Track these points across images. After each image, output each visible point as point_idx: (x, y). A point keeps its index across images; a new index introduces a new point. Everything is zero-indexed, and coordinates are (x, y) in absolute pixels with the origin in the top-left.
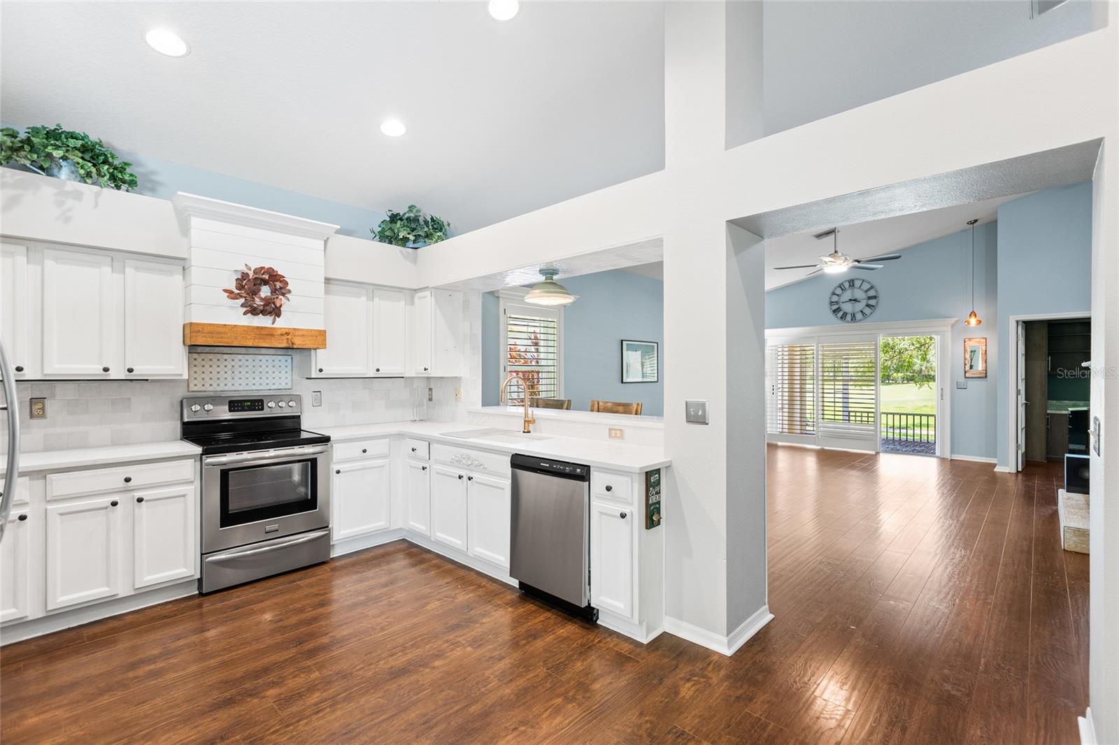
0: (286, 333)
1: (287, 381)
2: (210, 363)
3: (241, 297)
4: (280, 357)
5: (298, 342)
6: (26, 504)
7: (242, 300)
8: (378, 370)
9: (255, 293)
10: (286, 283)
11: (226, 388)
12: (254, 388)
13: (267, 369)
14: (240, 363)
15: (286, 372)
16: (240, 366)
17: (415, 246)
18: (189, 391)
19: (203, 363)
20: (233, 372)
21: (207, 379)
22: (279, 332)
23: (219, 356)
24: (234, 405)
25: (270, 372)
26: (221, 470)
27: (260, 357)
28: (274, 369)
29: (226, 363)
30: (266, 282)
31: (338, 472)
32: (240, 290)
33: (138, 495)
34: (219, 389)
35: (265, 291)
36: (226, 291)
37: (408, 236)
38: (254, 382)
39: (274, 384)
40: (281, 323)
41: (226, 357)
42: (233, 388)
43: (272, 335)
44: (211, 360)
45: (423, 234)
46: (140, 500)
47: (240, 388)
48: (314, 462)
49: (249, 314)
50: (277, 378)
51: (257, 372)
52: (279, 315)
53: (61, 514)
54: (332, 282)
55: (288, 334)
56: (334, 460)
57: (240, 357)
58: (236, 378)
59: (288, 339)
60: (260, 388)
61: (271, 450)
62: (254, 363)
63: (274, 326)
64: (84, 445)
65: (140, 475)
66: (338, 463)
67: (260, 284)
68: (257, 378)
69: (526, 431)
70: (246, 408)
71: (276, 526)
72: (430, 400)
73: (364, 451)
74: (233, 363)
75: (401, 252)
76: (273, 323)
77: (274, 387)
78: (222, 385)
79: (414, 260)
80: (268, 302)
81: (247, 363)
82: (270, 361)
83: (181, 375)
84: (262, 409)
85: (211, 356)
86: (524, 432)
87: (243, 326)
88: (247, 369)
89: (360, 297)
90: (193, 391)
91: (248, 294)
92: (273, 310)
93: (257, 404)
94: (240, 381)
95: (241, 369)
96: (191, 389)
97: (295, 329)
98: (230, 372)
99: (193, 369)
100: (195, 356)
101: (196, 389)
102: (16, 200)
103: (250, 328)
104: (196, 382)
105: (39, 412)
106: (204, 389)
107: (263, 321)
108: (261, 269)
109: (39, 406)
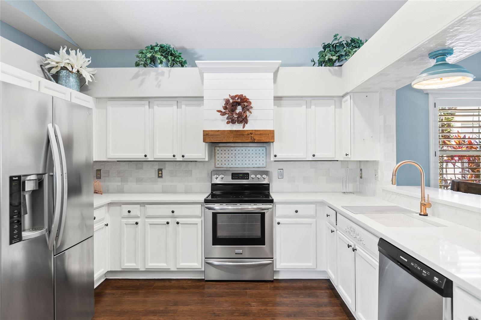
0: (251, 133)
1: (263, 162)
2: (225, 152)
3: (226, 113)
4: (259, 148)
5: (257, 138)
6: (138, 217)
7: (227, 115)
8: (314, 156)
9: (233, 110)
10: (250, 103)
11: (232, 166)
12: (246, 166)
13: (253, 156)
14: (239, 152)
15: (263, 157)
16: (239, 154)
17: (340, 64)
18: (215, 167)
19: (222, 152)
20: (235, 157)
21: (223, 161)
22: (246, 133)
23: (229, 148)
24: (235, 176)
25: (254, 157)
26: (213, 213)
27: (249, 148)
28: (256, 155)
29: (232, 152)
30: (239, 104)
31: (279, 223)
32: (225, 110)
33: (178, 220)
34: (229, 166)
35: (239, 109)
36: (218, 111)
37: (331, 57)
38: (246, 162)
39: (256, 164)
40: (248, 127)
41: (232, 148)
42: (235, 166)
43: (243, 135)
44: (225, 150)
45: (343, 53)
46: (178, 223)
47: (239, 166)
48: (263, 215)
49: (231, 124)
50: (258, 161)
51: (247, 157)
52: (247, 123)
53: (150, 224)
54: (283, 99)
55: (251, 134)
56: (277, 216)
57: (239, 148)
58: (237, 161)
59: (251, 137)
60: (249, 166)
62: (246, 152)
64: (175, 192)
65: (179, 210)
66: (280, 217)
67: (236, 105)
68: (247, 161)
69: (422, 213)
70: (240, 178)
71: (241, 251)
72: (361, 177)
73: (297, 212)
74: (235, 152)
75: (330, 70)
76: (243, 128)
77: (256, 166)
78: (230, 164)
79: (340, 75)
80: (240, 115)
81: (242, 152)
82: (254, 150)
83: (205, 159)
84: (248, 179)
85: (225, 148)
86: (420, 215)
87: (228, 130)
88: (242, 156)
89: (301, 107)
90: (217, 167)
91: (230, 112)
92: (243, 120)
93: (246, 176)
94: (239, 162)
95: (239, 155)
96: (216, 166)
97: (255, 131)
98: (234, 157)
99: (217, 156)
100: (218, 148)
101: (218, 166)
102: (142, 81)
103: (231, 132)
104: (218, 162)
105: (160, 175)
106: (222, 166)
107: (238, 127)
108: (236, 96)
109: (160, 172)
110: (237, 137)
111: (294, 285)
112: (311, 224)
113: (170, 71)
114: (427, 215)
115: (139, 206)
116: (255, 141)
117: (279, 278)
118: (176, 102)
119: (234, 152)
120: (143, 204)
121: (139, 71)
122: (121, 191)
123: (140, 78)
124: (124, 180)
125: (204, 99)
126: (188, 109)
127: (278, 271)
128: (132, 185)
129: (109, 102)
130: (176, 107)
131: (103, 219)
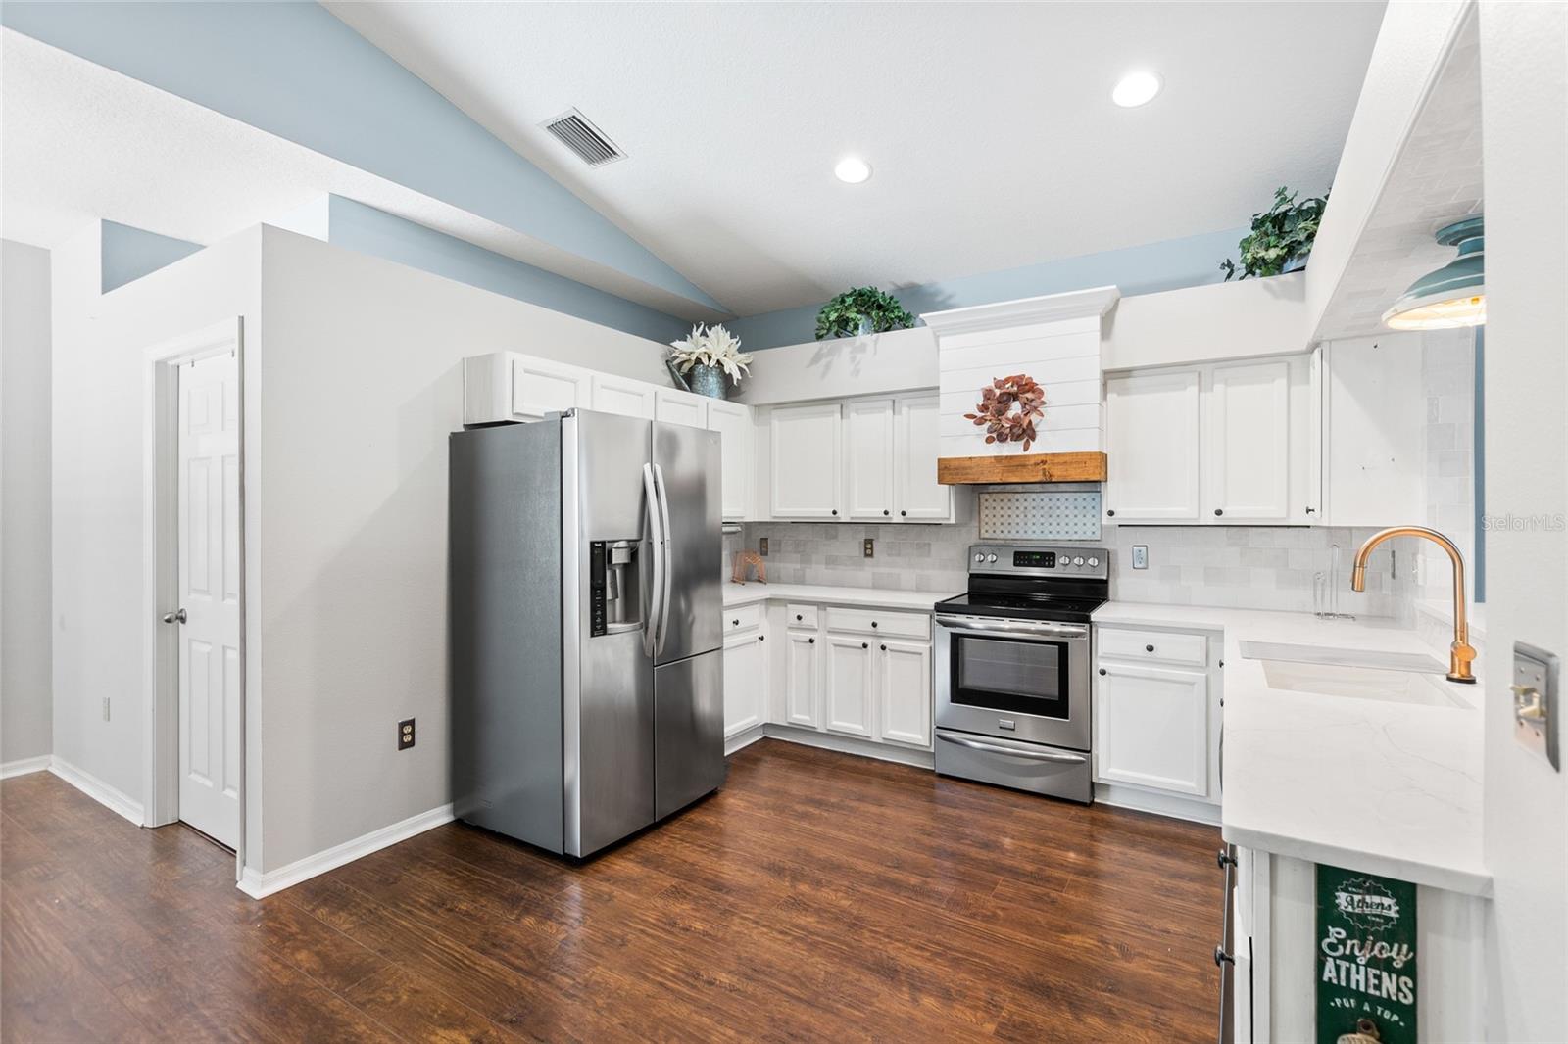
0: (1042, 462)
1: (1093, 529)
2: (1001, 504)
3: (986, 420)
4: (1085, 495)
5: (1058, 473)
6: (815, 630)
7: (988, 424)
8: (1219, 513)
9: (1000, 413)
10: (1041, 392)
11: (1018, 536)
12: (1050, 536)
13: (1067, 512)
14: (1034, 504)
15: (1093, 516)
16: (1034, 508)
17: (1300, 265)
18: (980, 538)
19: (994, 505)
20: (1026, 516)
21: (998, 524)
22: (1032, 462)
23: (1010, 496)
24: (1022, 558)
25: (1071, 516)
26: (952, 633)
27: (1059, 495)
28: (1076, 512)
29: (1017, 504)
30: (1015, 397)
31: (1103, 672)
32: (983, 412)
33: (884, 642)
34: (1010, 536)
35: (1015, 409)
36: (969, 416)
37: (1262, 253)
38: (1050, 528)
39: (1076, 532)
40: (1036, 448)
41: (1018, 496)
42: (1025, 536)
43: (1024, 466)
44: (1002, 501)
45: (1302, 237)
46: (883, 648)
47: (1034, 536)
48: (1063, 649)
49: (996, 442)
50: (1080, 524)
51: (1055, 516)
52: (1033, 439)
53: (836, 646)
54: (1135, 373)
55: (1044, 462)
56: (1100, 654)
57: (1034, 496)
58: (1030, 524)
59: (1044, 469)
60: (1058, 537)
61: (1007, 620)
62: (1050, 504)
63: (1027, 453)
64: (896, 588)
65: (888, 623)
66: (1107, 658)
67: (1009, 400)
68: (1055, 524)
69: (1456, 675)
70: (1034, 562)
71: (1010, 723)
73: (1150, 649)
74: (1026, 504)
75: (1267, 287)
76: (1026, 449)
77: (1076, 537)
78: (1014, 532)
79: (1300, 294)
80: (1016, 421)
81: (1042, 504)
82: (1071, 500)
83: (948, 519)
84: (1053, 566)
85: (1001, 496)
86: (1450, 679)
87: (990, 457)
88: (1042, 512)
89: (1185, 388)
90: (984, 539)
91: (994, 416)
92: (1024, 432)
93: (1047, 559)
94: (1034, 528)
95: (1034, 512)
96: (982, 536)
97: (1053, 455)
98: (1022, 516)
99: (984, 512)
100: (987, 496)
101: (987, 535)
102: (828, 367)
103: (998, 459)
104: (987, 527)
105: (869, 552)
106: (994, 536)
107: (1012, 449)
108: (1007, 380)
109: (869, 546)
110: (1009, 472)
111: (1141, 824)
112: (1192, 684)
113: (876, 341)
114: (1472, 681)
115: (815, 608)
116: (1053, 480)
117: (1109, 803)
118: (891, 403)
119: (1022, 505)
120: (822, 605)
121: (821, 349)
122: (800, 580)
123: (824, 362)
124: (806, 560)
125: (941, 390)
126: (912, 416)
127: (1108, 786)
128: (818, 569)
129: (774, 413)
130: (891, 412)
131: (755, 627)
